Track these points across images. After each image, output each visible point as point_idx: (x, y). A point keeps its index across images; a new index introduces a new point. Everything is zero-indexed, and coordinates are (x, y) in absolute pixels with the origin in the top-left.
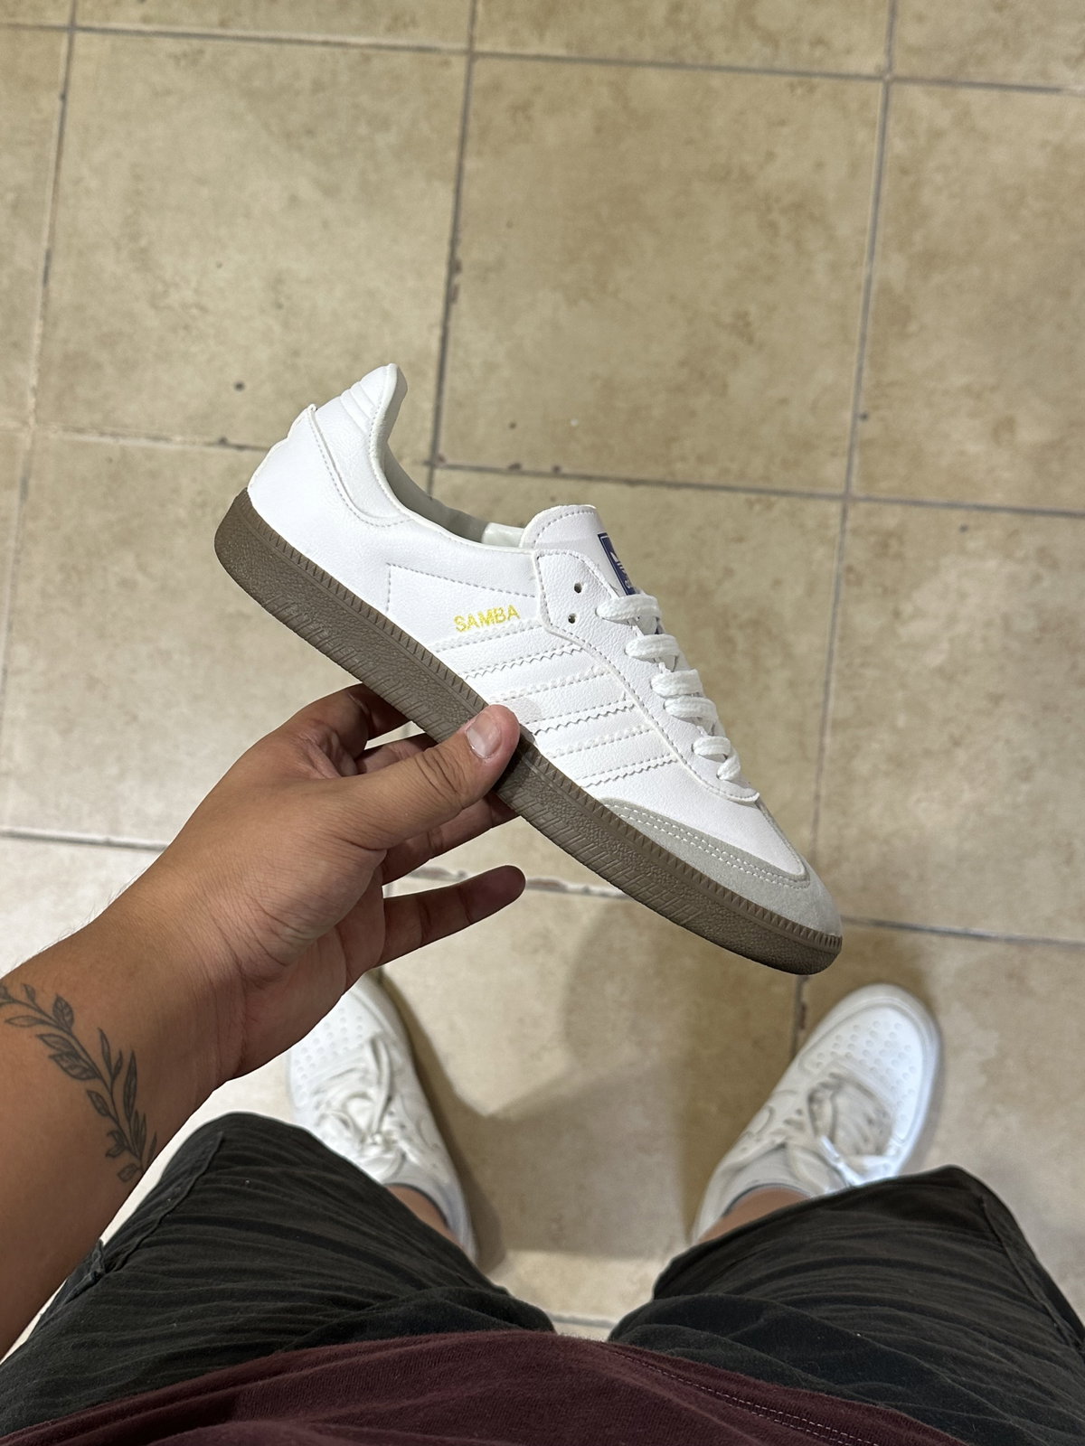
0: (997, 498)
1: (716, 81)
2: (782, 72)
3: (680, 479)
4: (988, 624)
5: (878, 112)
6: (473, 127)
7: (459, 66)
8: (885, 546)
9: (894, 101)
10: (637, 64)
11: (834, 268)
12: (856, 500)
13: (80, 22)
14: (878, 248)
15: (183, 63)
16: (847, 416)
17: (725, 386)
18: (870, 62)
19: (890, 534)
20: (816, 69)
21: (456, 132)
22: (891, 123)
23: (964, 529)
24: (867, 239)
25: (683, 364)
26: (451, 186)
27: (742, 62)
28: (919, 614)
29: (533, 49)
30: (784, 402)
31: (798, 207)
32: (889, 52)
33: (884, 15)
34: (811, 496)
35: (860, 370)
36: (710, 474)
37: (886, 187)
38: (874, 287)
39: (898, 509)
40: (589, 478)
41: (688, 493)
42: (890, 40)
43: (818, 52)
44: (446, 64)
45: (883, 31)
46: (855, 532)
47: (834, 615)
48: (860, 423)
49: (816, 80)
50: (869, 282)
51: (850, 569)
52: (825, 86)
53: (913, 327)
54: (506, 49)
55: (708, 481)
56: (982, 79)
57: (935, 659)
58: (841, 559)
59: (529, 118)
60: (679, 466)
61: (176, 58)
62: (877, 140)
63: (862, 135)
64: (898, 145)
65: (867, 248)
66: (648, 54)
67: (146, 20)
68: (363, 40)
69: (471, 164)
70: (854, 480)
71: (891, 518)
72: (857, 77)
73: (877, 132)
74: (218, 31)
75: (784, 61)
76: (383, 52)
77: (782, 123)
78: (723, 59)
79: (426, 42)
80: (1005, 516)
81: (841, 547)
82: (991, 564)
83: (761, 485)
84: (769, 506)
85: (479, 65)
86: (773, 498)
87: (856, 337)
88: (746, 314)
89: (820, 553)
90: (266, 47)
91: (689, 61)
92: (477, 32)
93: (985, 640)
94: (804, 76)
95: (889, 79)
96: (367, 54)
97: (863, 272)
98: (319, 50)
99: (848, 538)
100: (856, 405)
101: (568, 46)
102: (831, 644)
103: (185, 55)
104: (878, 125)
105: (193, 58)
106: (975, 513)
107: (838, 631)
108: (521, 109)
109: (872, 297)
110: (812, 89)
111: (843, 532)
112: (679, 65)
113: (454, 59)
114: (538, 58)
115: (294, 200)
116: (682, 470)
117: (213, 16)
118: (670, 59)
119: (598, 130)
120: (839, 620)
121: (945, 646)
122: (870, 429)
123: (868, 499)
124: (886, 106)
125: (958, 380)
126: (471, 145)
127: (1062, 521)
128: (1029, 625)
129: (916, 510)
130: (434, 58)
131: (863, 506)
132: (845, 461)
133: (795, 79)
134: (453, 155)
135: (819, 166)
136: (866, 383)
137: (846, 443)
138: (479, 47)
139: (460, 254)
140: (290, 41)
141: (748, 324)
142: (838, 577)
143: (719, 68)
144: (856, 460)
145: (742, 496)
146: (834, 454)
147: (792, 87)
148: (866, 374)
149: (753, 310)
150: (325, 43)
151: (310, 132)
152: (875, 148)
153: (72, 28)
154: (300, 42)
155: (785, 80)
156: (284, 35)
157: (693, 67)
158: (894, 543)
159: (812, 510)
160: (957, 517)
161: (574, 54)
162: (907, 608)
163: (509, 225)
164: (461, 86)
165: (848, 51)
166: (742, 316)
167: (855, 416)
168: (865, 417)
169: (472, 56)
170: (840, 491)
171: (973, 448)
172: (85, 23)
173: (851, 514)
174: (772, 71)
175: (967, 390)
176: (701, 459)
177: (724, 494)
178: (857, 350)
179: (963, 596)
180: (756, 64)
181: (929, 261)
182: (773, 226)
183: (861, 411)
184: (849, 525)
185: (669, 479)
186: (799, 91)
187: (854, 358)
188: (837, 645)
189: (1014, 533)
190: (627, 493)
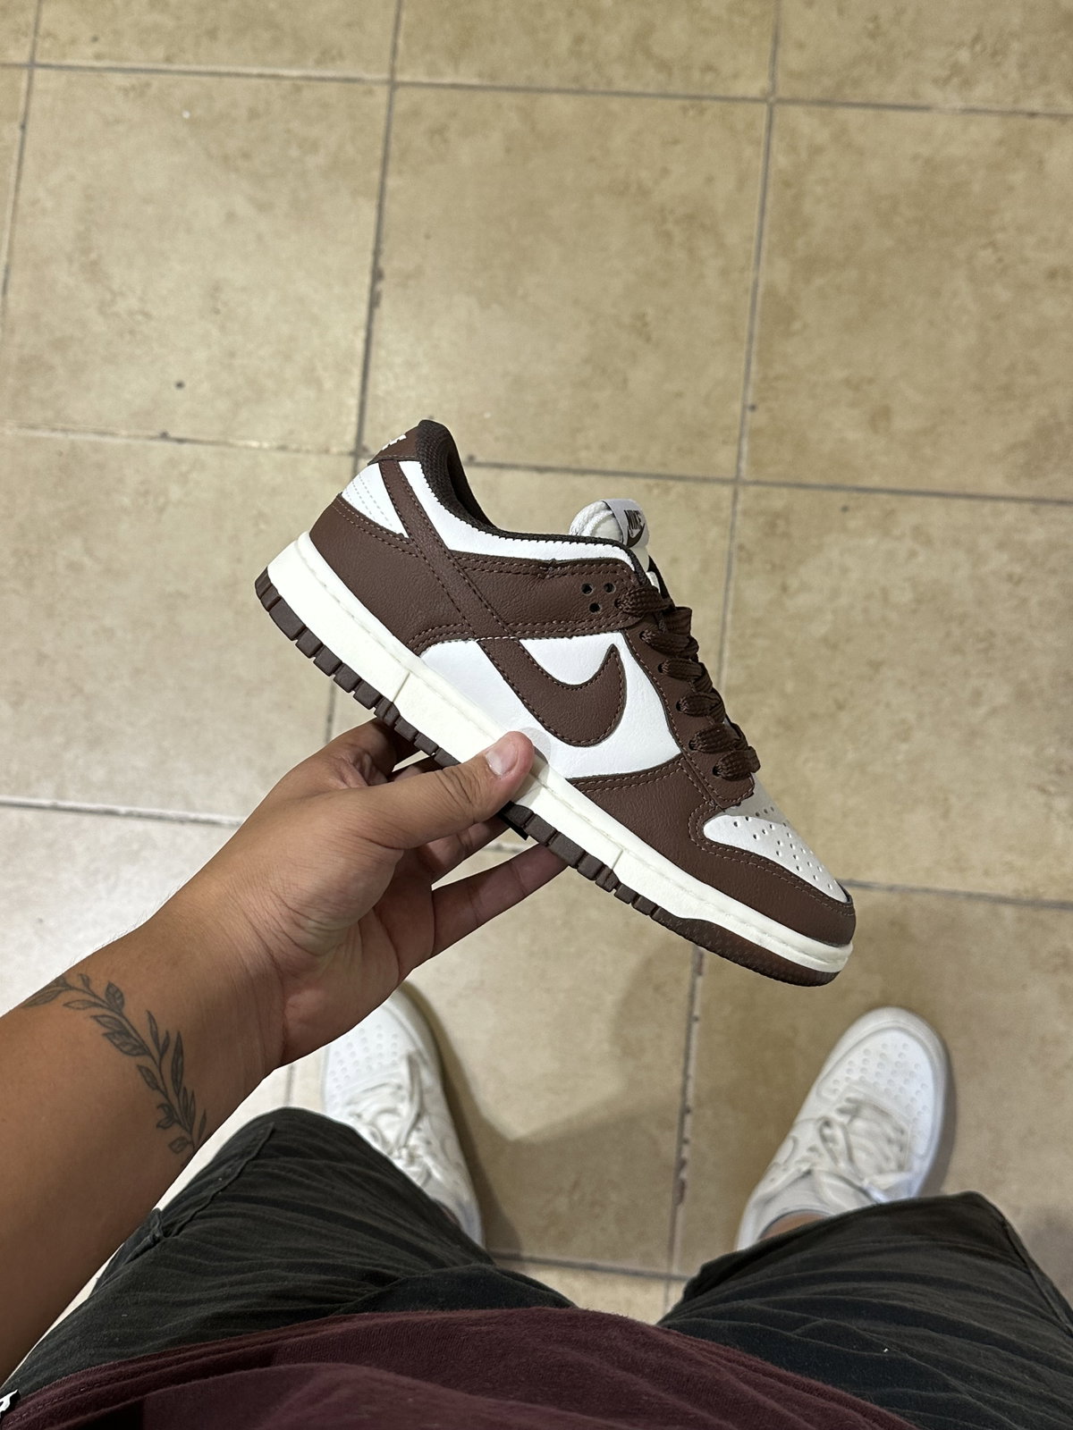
0: (875, 481)
1: (615, 105)
2: (675, 97)
3: (585, 465)
4: (869, 597)
5: (762, 131)
6: (394, 147)
7: (381, 94)
8: (773, 525)
9: (777, 120)
10: (543, 91)
11: (724, 272)
12: (746, 483)
13: (38, 60)
14: (764, 254)
15: (132, 94)
16: (737, 407)
17: (625, 381)
18: (755, 86)
19: (777, 515)
20: (706, 93)
21: (379, 153)
22: (775, 142)
23: (845, 509)
24: (753, 247)
25: (587, 361)
26: (375, 202)
27: (638, 88)
28: (805, 587)
29: (447, 80)
30: (679, 395)
31: (690, 218)
32: (773, 76)
33: (767, 44)
34: (705, 480)
35: (748, 363)
36: (612, 462)
37: (770, 199)
38: (761, 290)
39: (785, 491)
40: (501, 466)
41: (592, 479)
42: (774, 65)
43: (709, 77)
44: (370, 92)
45: (767, 58)
46: (745, 513)
47: (727, 590)
48: (749, 414)
49: (705, 103)
50: (756, 285)
51: (741, 547)
52: (714, 108)
53: (797, 326)
54: (425, 80)
55: (610, 467)
56: (858, 100)
57: (820, 629)
58: (732, 538)
59: (445, 141)
60: (583, 454)
61: (126, 91)
62: (762, 158)
63: (748, 151)
64: (781, 161)
65: (753, 254)
66: (553, 82)
67: (98, 57)
68: (295, 73)
69: (392, 182)
70: (744, 465)
71: (779, 500)
72: (744, 99)
73: (762, 149)
74: (164, 66)
75: (677, 86)
76: (312, 83)
77: (676, 142)
78: (622, 85)
79: (352, 74)
80: (884, 497)
81: (733, 527)
82: (871, 541)
83: (660, 470)
84: (667, 491)
85: (400, 93)
86: (671, 483)
87: (744, 335)
88: (644, 315)
89: (714, 532)
90: (205, 79)
91: (591, 88)
92: (398, 64)
93: (865, 611)
94: (696, 99)
95: (771, 101)
96: (297, 86)
97: (750, 276)
98: (255, 82)
99: (739, 518)
100: (744, 398)
101: (480, 75)
102: (724, 617)
103: (133, 88)
104: (762, 144)
105: (141, 91)
106: (855, 495)
107: (731, 606)
108: (438, 132)
109: (759, 298)
110: (702, 111)
111: (734, 513)
112: (581, 92)
113: (375, 88)
114: (454, 86)
115: (231, 217)
116: (586, 458)
117: (159, 52)
118: (574, 86)
119: (508, 150)
120: (731, 594)
121: (829, 617)
122: (759, 419)
123: (757, 483)
124: (770, 128)
125: (839, 374)
126: (392, 166)
127: (935, 500)
128: (904, 596)
129: (802, 492)
130: (360, 88)
131: (753, 489)
132: (735, 448)
133: (687, 103)
134: (376, 174)
135: (710, 180)
136: (753, 376)
137: (736, 433)
138: (400, 77)
139: (382, 263)
140: (229, 74)
141: (646, 325)
142: (730, 554)
143: (618, 94)
144: (745, 448)
145: (642, 482)
146: (725, 442)
147: (685, 110)
148: (754, 368)
149: (650, 312)
150: (260, 76)
151: (246, 156)
152: (760, 164)
153: (32, 65)
154: (238, 75)
155: (678, 103)
156: (223, 69)
157: (594, 93)
158: (781, 523)
159: (707, 494)
160: (839, 498)
161: (486, 82)
162: (793, 583)
163: (427, 237)
164: (383, 112)
165: (736, 76)
166: (641, 317)
167: (744, 408)
168: (753, 408)
169: (393, 85)
170: (731, 475)
171: (852, 435)
172: (44, 61)
173: (742, 497)
174: (666, 96)
175: (847, 382)
176: (603, 448)
177: (625, 480)
178: (745, 347)
179: (845, 571)
180: (651, 90)
181: (810, 266)
182: (668, 235)
183: (750, 402)
184: (739, 507)
185: (574, 466)
186: (691, 113)
187: (743, 355)
188: (729, 617)
189: (890, 514)
190: (536, 480)
